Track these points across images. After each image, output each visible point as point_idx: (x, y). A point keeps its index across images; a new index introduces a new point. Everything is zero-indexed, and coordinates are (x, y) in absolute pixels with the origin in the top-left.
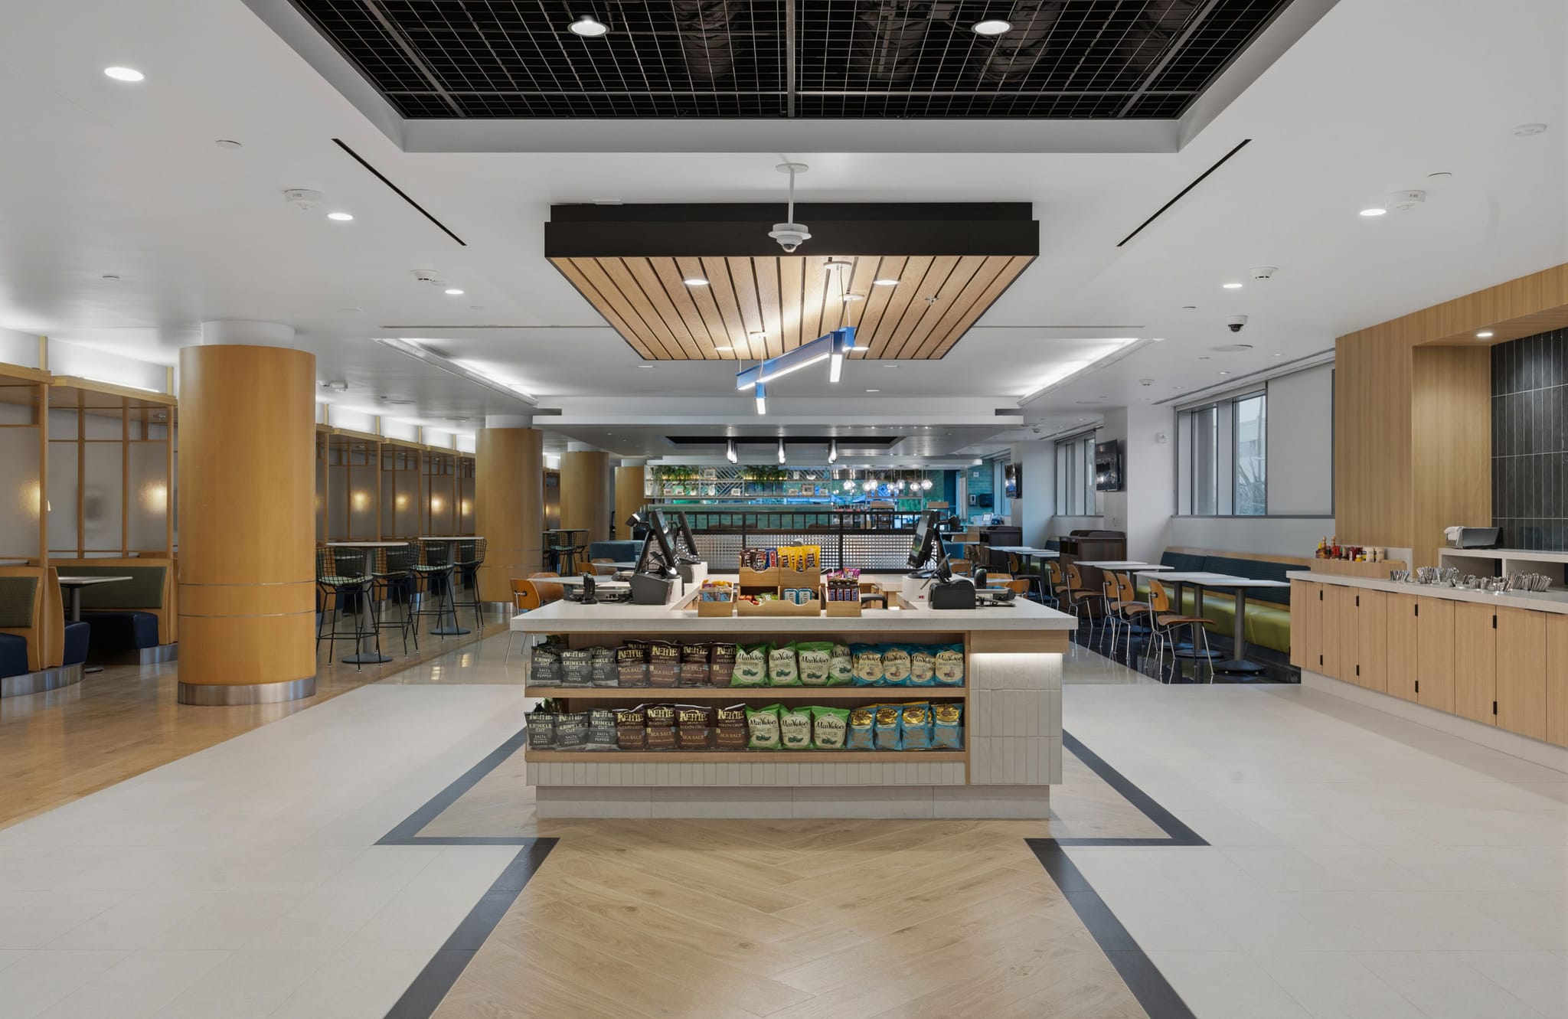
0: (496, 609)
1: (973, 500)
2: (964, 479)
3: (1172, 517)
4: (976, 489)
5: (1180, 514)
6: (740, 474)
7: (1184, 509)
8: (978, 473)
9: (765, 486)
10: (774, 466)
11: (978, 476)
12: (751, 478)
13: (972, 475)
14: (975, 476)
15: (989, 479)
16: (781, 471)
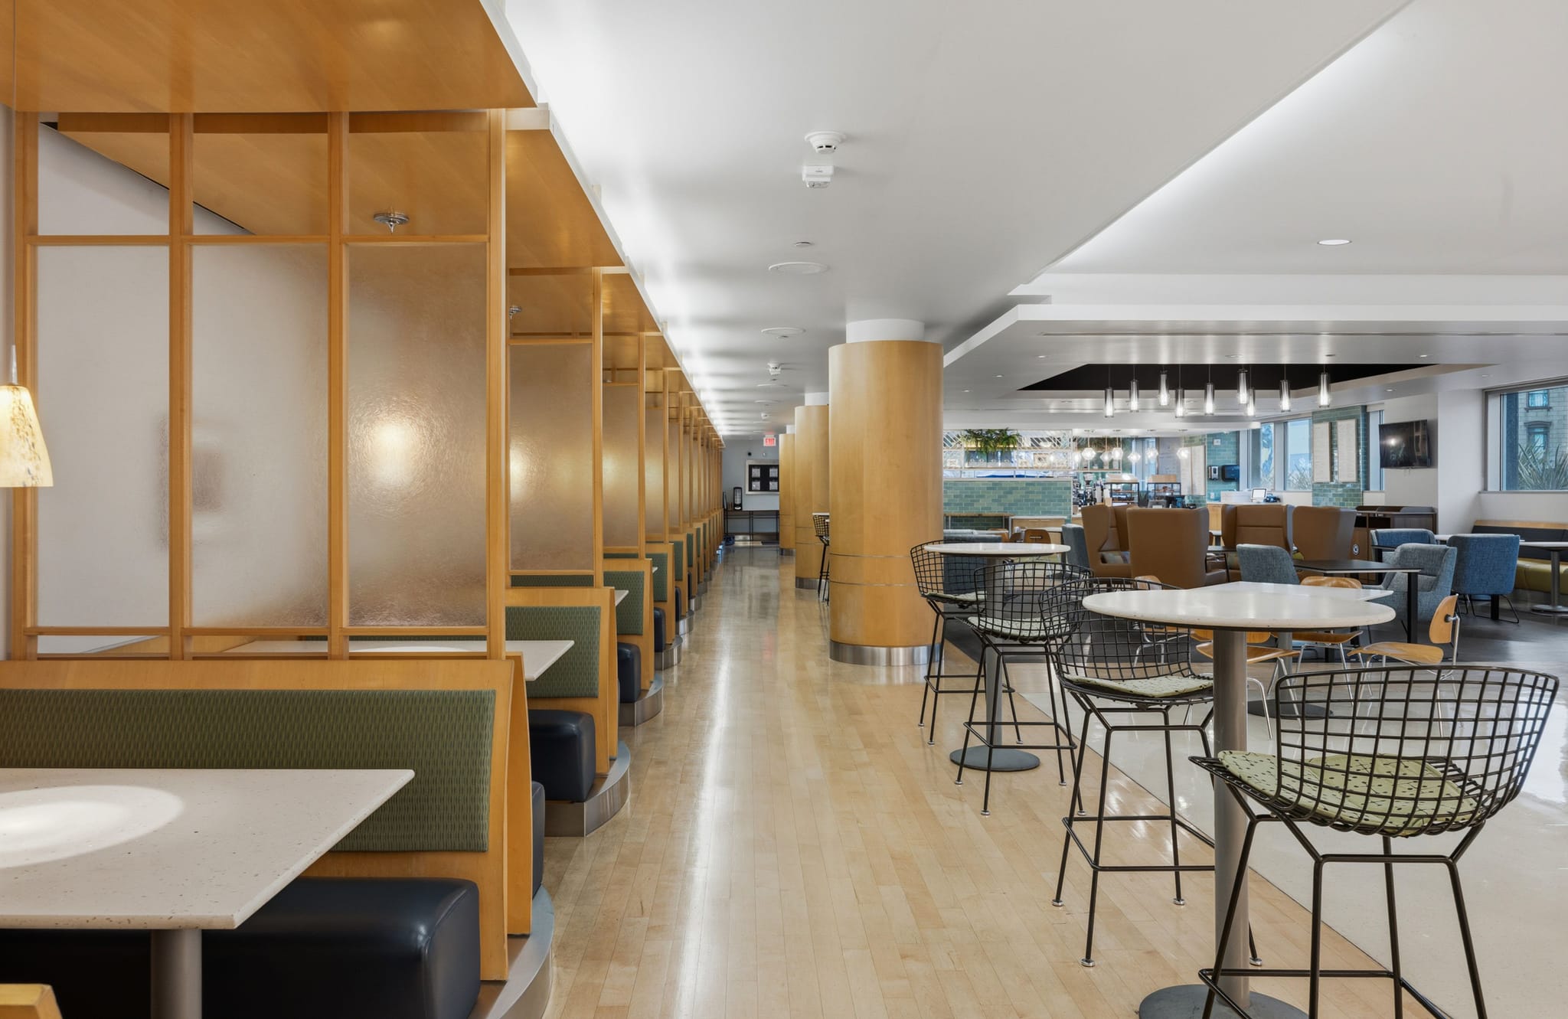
0: (874, 661)
1: (1215, 472)
2: (1201, 448)
3: (1480, 493)
4: (1217, 459)
5: (1489, 489)
6: (959, 440)
7: (1493, 484)
8: (1219, 440)
9: (990, 456)
10: (1001, 431)
11: (1219, 444)
12: (974, 446)
13: (1213, 443)
14: (1215, 444)
15: (1233, 448)
16: (1011, 437)
